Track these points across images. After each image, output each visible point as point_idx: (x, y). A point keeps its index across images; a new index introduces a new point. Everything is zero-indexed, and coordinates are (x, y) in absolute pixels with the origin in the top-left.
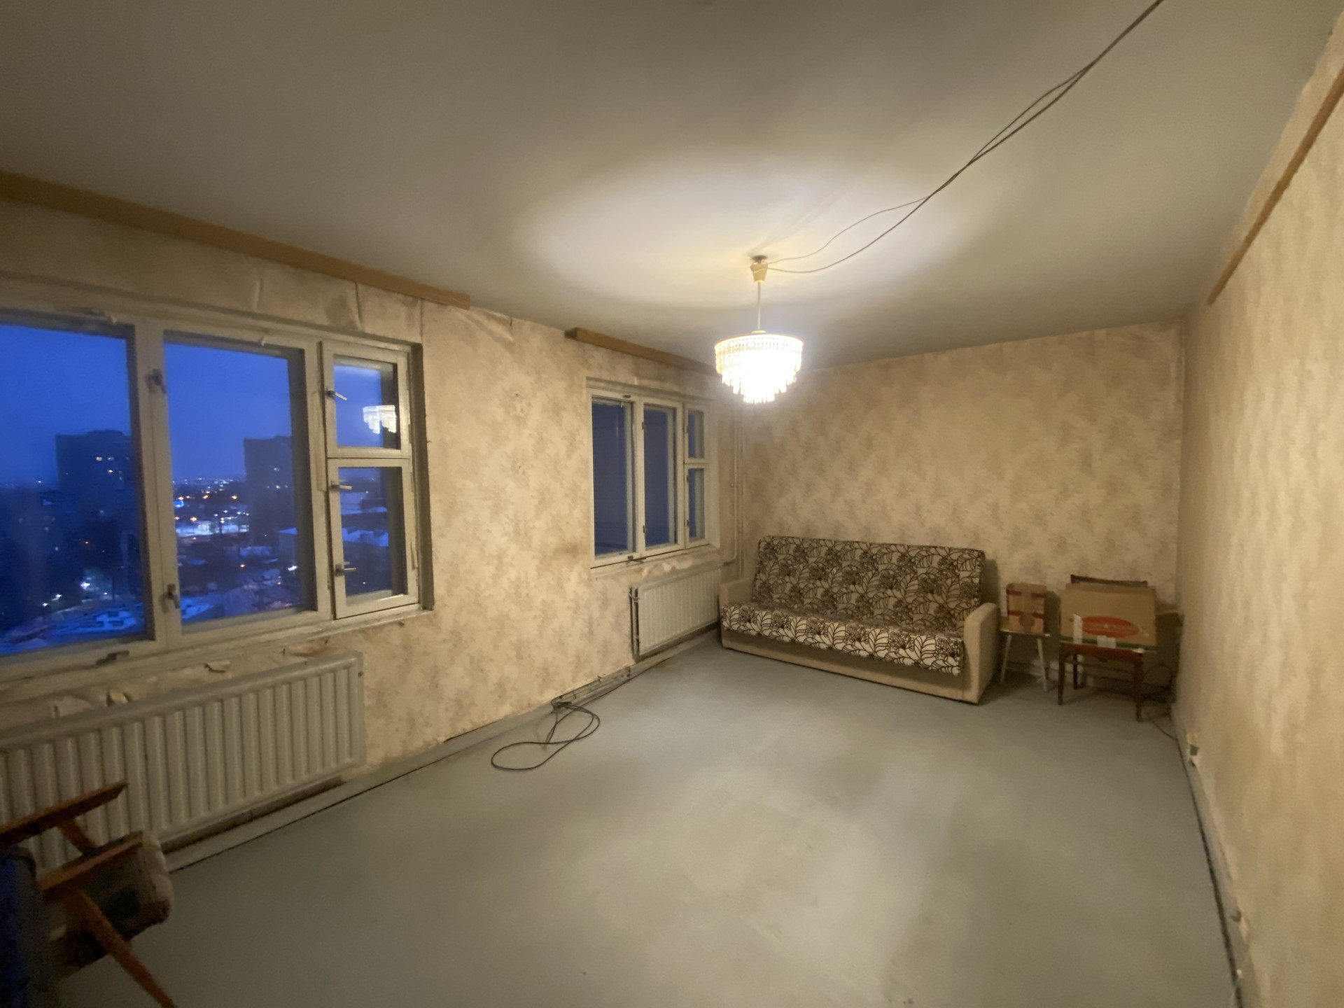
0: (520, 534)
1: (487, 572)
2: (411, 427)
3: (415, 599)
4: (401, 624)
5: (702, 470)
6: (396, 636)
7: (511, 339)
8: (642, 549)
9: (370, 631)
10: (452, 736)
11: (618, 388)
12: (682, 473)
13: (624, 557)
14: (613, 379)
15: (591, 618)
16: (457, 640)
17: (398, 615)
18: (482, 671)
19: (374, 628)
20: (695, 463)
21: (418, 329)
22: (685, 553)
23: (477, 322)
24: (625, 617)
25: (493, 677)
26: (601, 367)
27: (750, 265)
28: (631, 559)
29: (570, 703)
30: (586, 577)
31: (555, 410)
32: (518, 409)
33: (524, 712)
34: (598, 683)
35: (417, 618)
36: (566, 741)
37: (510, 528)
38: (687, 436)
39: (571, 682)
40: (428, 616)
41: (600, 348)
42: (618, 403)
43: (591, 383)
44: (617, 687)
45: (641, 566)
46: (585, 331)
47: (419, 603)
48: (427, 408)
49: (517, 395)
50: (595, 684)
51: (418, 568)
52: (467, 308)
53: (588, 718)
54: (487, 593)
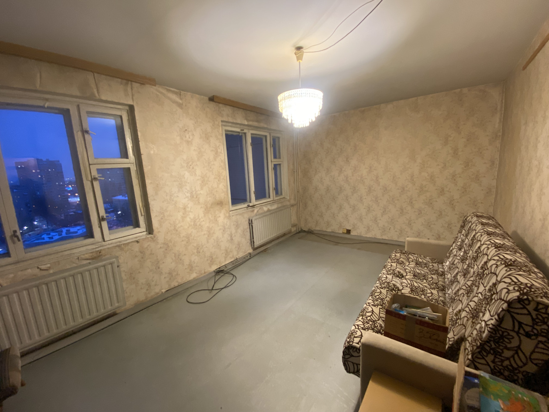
0: (194, 197)
1: (179, 215)
2: (133, 147)
3: (144, 230)
4: (138, 242)
5: (280, 164)
6: (136, 248)
7: (180, 101)
8: (254, 201)
9: (122, 246)
10: (169, 289)
11: (238, 126)
12: (271, 166)
13: (246, 205)
14: (235, 121)
15: (231, 233)
16: (167, 247)
17: (136, 237)
18: (181, 260)
19: (124, 244)
20: (277, 161)
21: (131, 96)
22: (274, 202)
23: (161, 93)
24: (247, 231)
25: (187, 262)
26: (228, 116)
27: (295, 52)
28: (249, 206)
29: (224, 270)
30: (228, 215)
31: (206, 137)
32: (187, 136)
33: (202, 276)
34: (236, 260)
35: (145, 238)
36: (221, 289)
37: (188, 195)
38: (272, 149)
39: (224, 261)
40: (151, 237)
41: (227, 106)
42: (238, 134)
43: (224, 124)
44: (245, 262)
45: (253, 209)
46: (217, 97)
47: (146, 231)
48: (139, 137)
49: (186, 130)
50: (235, 261)
51: (144, 215)
52: (155, 86)
53: (231, 277)
54: (179, 225)
